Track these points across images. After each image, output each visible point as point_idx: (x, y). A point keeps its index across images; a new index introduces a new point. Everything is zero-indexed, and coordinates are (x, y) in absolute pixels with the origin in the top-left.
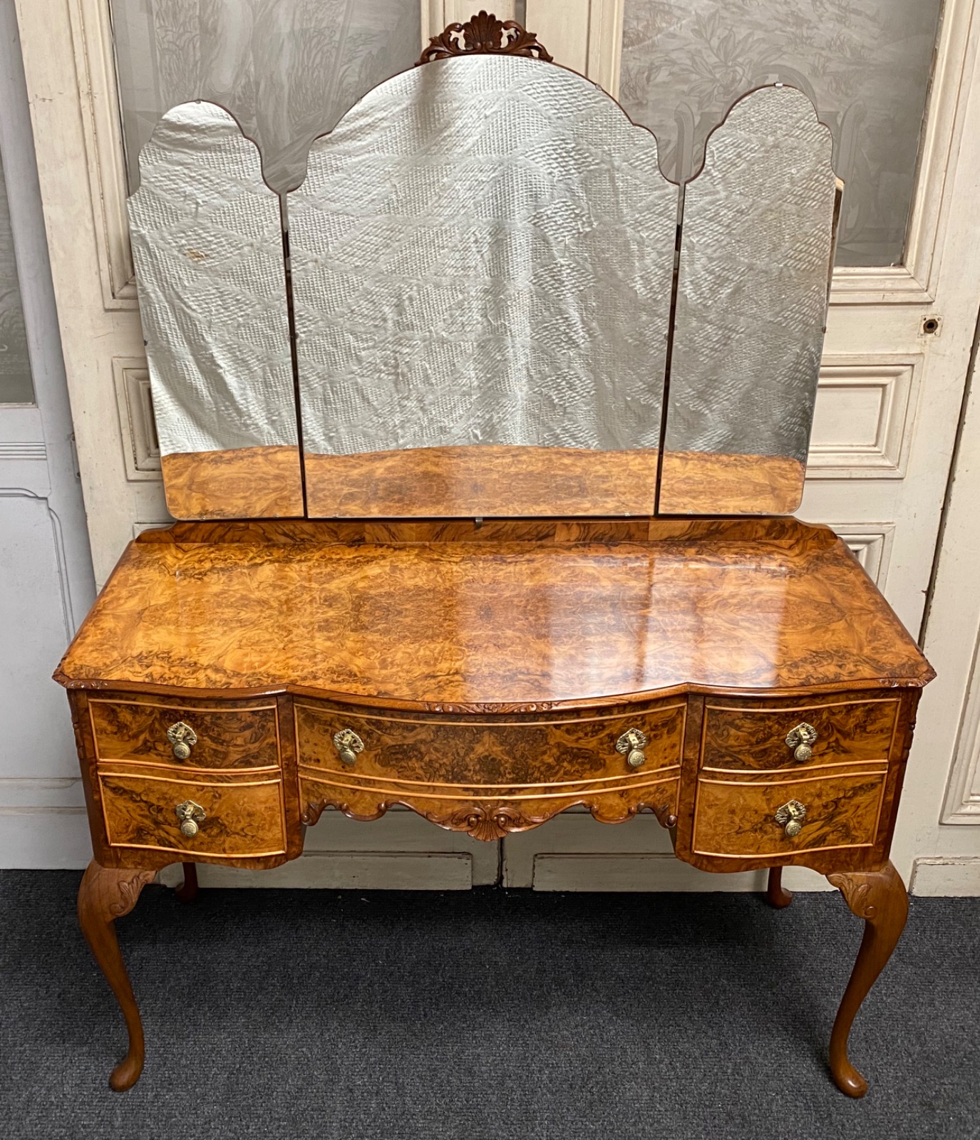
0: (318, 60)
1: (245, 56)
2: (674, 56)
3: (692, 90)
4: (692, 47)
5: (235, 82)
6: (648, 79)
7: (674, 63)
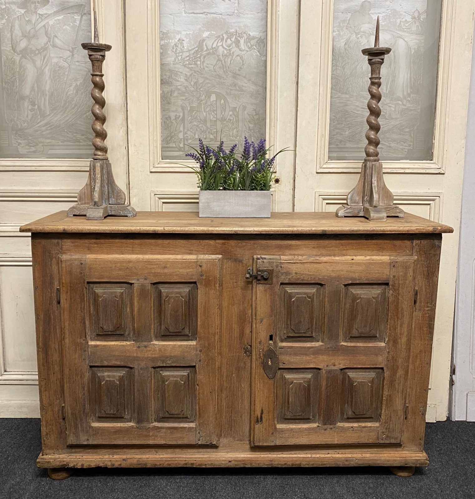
0: (59, 86)
1: (34, 85)
2: (179, 87)
3: (186, 99)
4: (185, 85)
5: (30, 93)
6: (171, 95)
7: (179, 89)
